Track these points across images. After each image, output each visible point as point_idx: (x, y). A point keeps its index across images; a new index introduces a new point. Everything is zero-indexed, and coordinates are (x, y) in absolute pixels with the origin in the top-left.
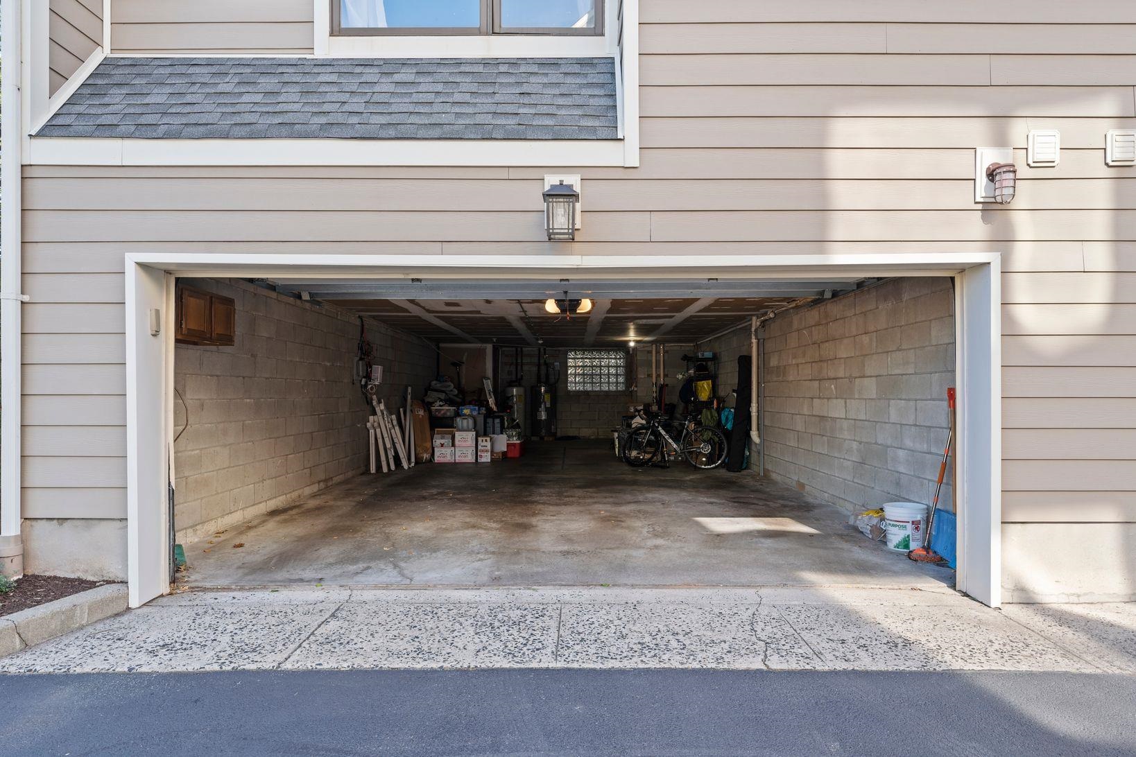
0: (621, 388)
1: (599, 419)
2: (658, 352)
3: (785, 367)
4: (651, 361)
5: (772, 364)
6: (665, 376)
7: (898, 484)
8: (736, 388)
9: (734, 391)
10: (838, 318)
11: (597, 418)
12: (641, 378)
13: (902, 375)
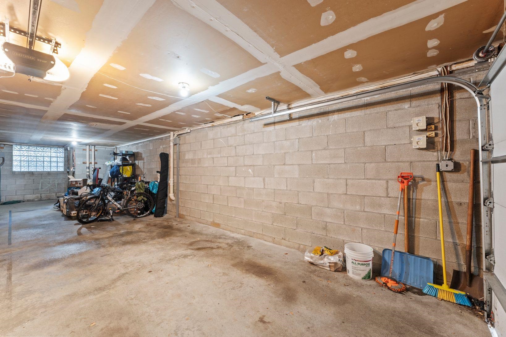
0: (61, 169)
1: (42, 188)
2: (90, 150)
3: (200, 159)
4: (86, 155)
5: (186, 158)
6: (95, 163)
7: (325, 228)
8: (159, 170)
9: (158, 172)
10: (255, 132)
11: (40, 187)
12: (78, 164)
13: (329, 164)
